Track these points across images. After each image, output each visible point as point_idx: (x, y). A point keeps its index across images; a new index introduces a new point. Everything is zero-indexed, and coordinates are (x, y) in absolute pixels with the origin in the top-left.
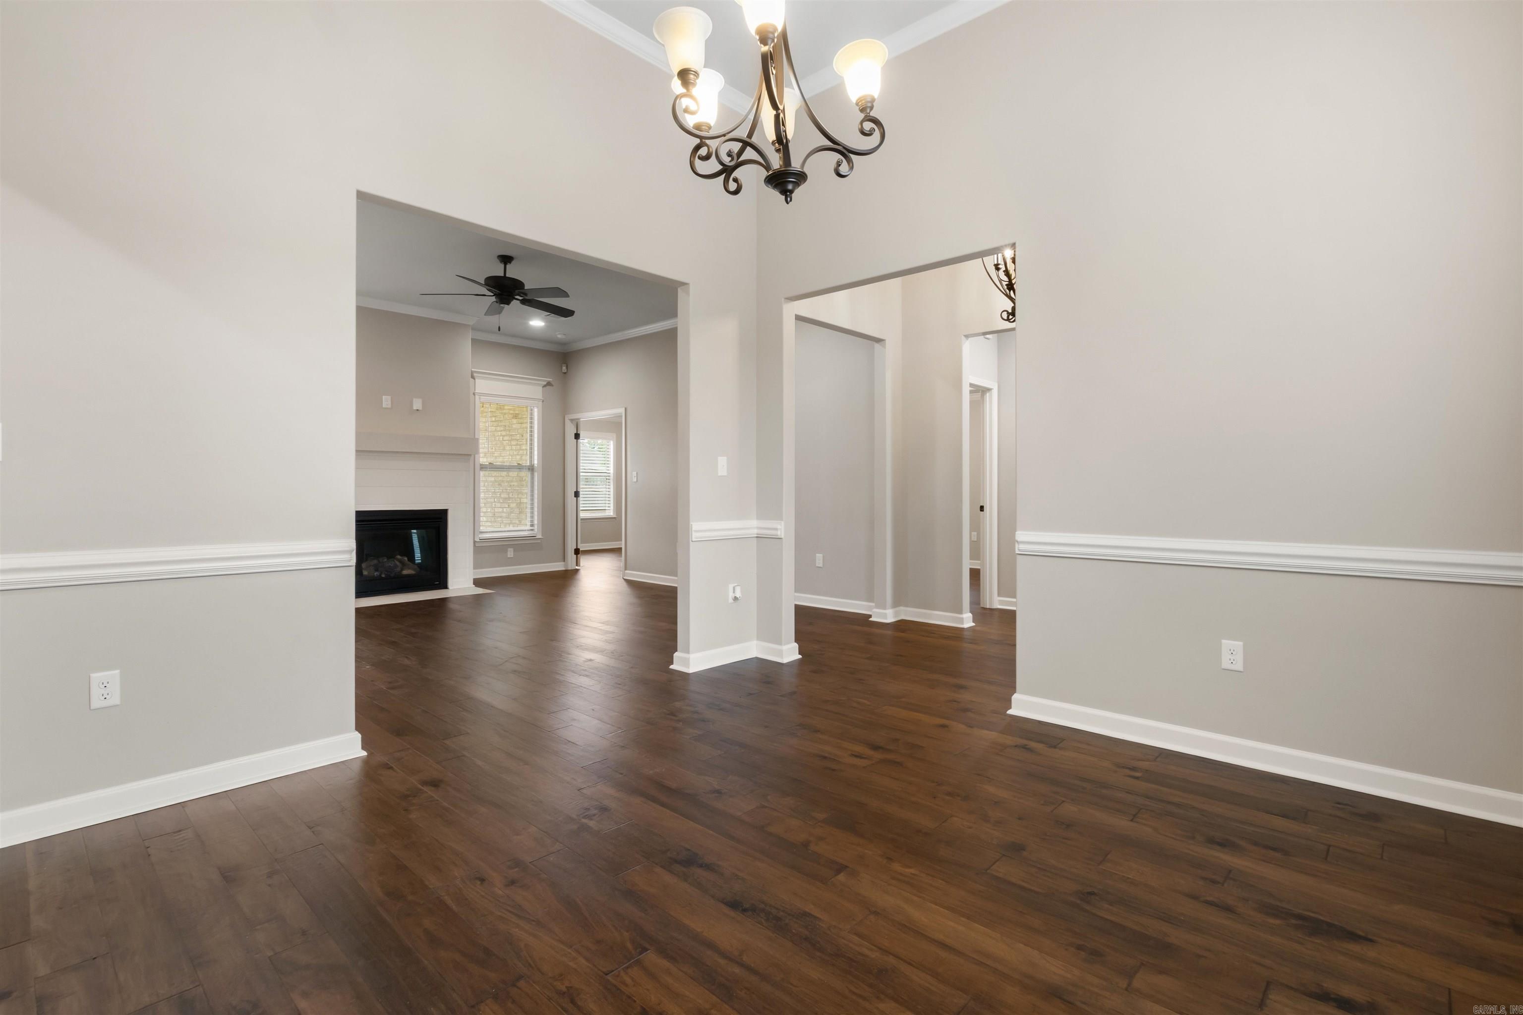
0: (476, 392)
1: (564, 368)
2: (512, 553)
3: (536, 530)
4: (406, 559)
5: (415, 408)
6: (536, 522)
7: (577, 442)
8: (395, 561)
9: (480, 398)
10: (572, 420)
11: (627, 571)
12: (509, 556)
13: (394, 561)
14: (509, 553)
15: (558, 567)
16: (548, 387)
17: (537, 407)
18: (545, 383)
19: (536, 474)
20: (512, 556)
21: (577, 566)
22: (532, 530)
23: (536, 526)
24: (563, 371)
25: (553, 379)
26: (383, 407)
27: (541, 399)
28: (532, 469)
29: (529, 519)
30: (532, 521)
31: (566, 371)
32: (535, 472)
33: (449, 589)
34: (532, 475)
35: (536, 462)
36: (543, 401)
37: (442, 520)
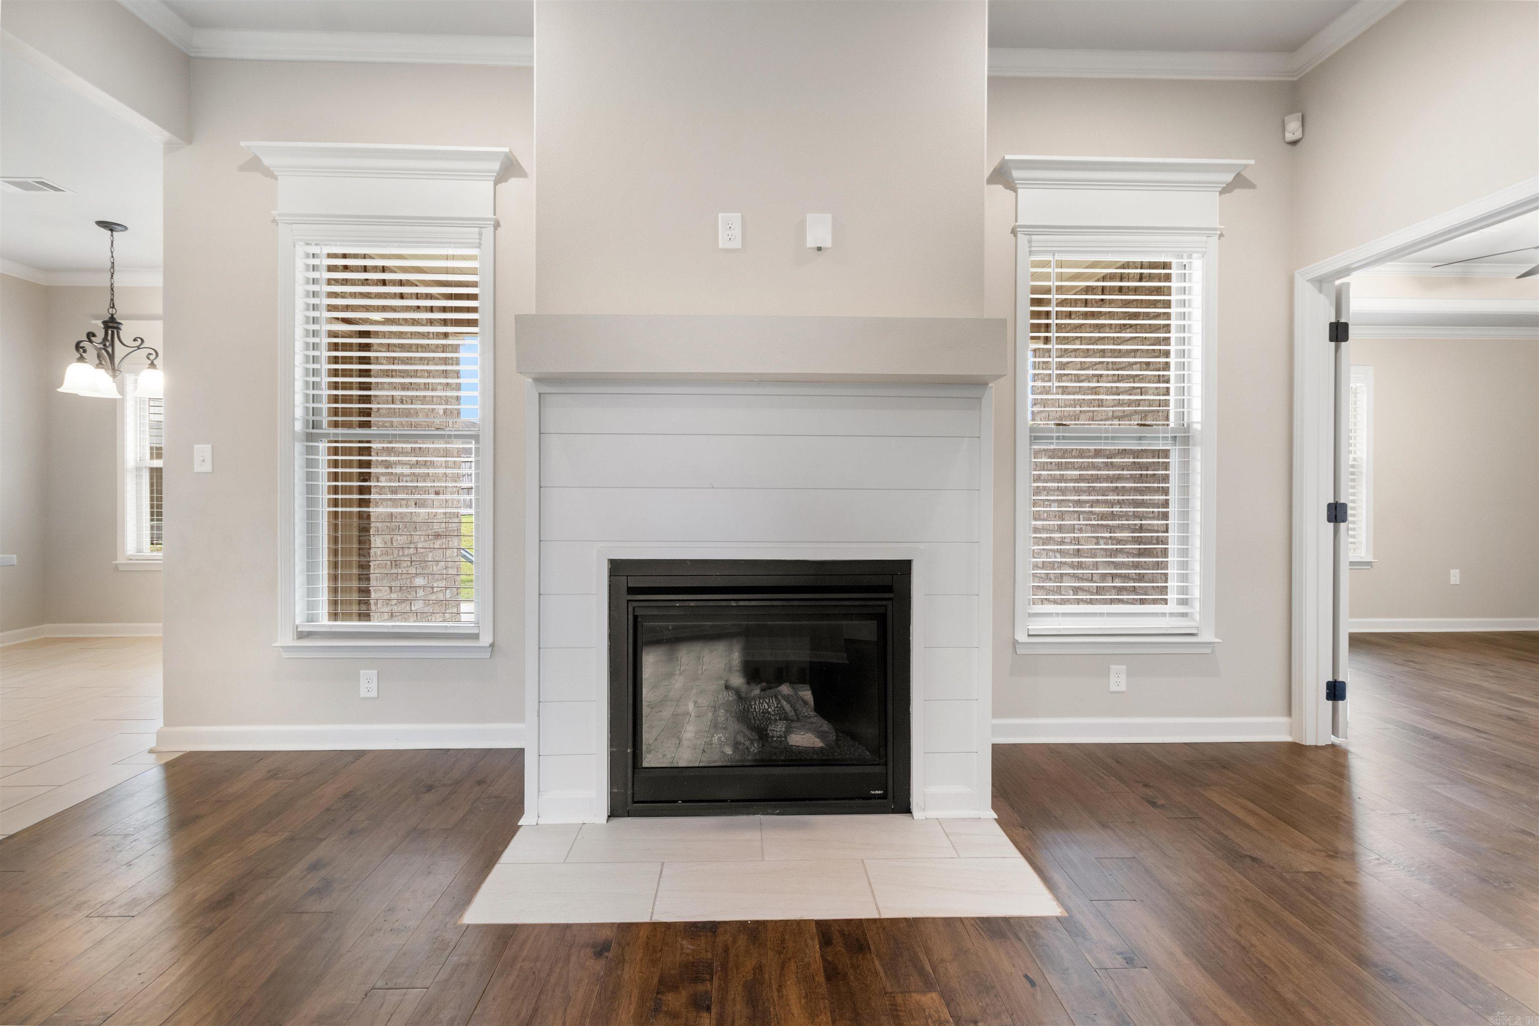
0: (1019, 223)
1: (1291, 127)
2: (1123, 679)
3: (1197, 617)
5: (811, 243)
6: (1197, 592)
7: (1337, 349)
9: (1030, 241)
10: (1320, 282)
12: (1113, 688)
14: (1113, 679)
15: (1269, 729)
16: (1237, 192)
17: (1204, 254)
18: (1229, 177)
19: (1197, 453)
20: (1123, 687)
21: (1335, 733)
22: (1184, 615)
23: (1197, 605)
24: (1289, 137)
25: (1252, 162)
26: (721, 246)
27: (1215, 229)
28: (1184, 438)
29: (1173, 584)
30: (1184, 590)
31: (1298, 135)
32: (1194, 445)
33: (912, 816)
34: (1185, 453)
35: (1196, 416)
36: (1221, 235)
37: (891, 595)
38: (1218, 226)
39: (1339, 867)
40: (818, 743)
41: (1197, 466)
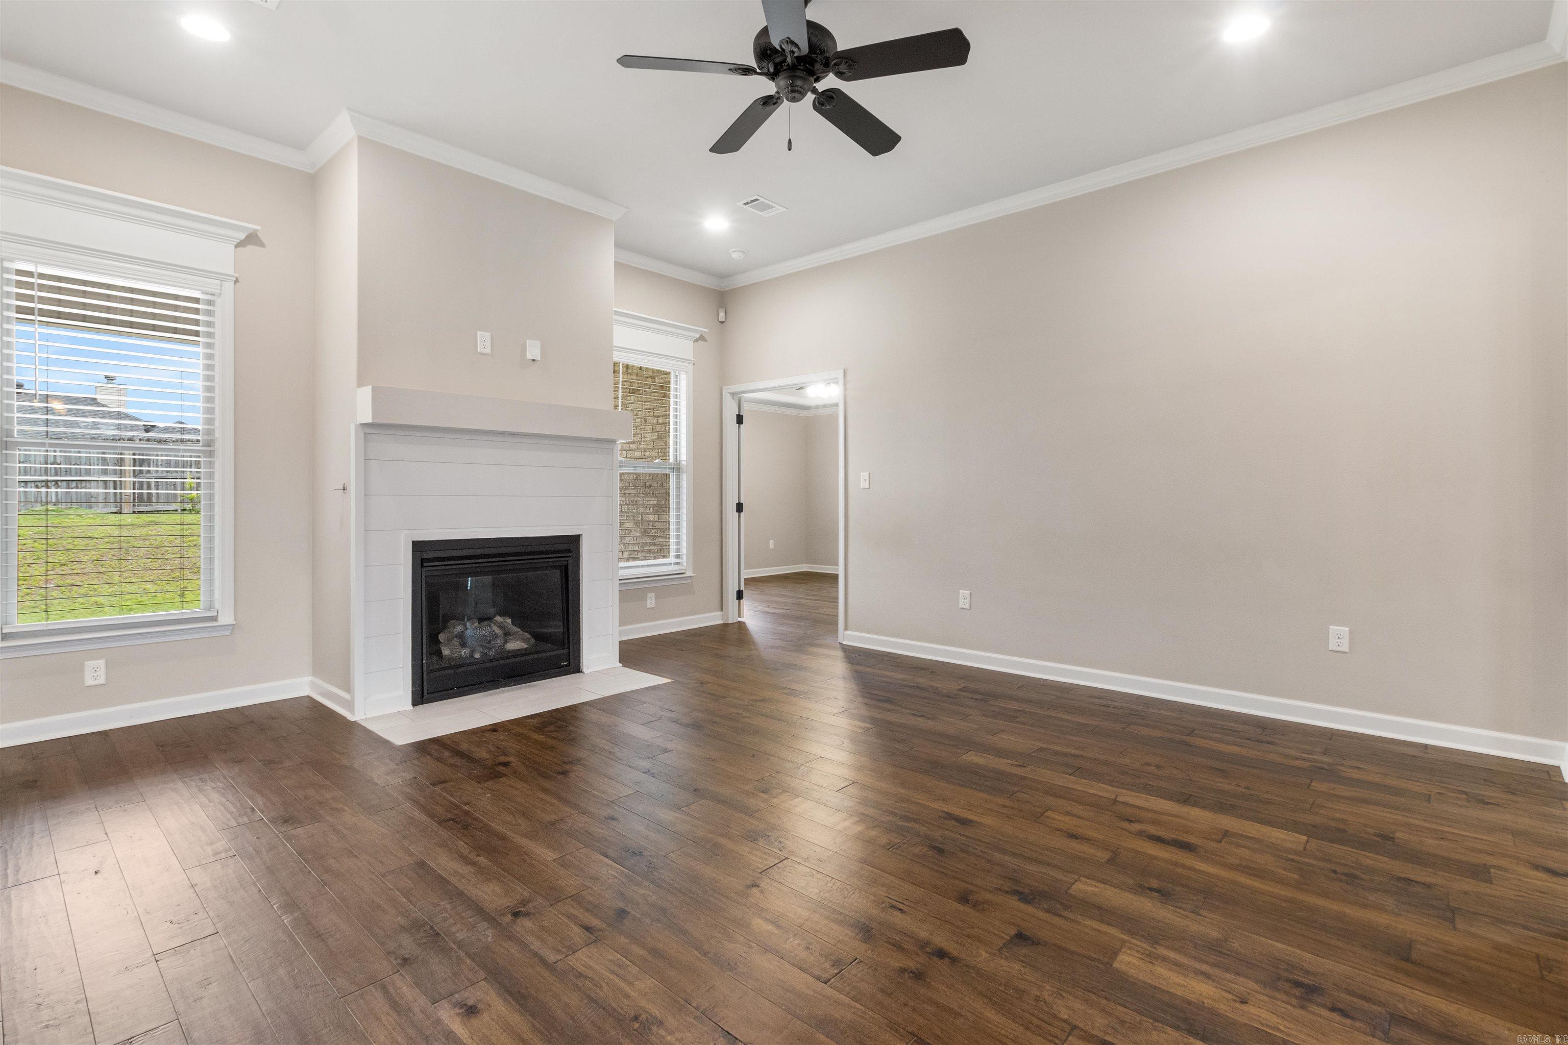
1: (722, 315)
2: (653, 601)
3: (685, 564)
4: (509, 621)
5: (529, 356)
6: (684, 551)
7: (739, 427)
8: (492, 625)
10: (733, 394)
11: (847, 632)
12: (649, 606)
13: (490, 626)
14: (649, 601)
15: (712, 619)
16: (700, 343)
17: (684, 372)
18: (697, 336)
19: (684, 477)
20: (653, 605)
21: (739, 617)
22: (678, 563)
23: (685, 558)
24: (720, 319)
25: (707, 331)
26: (479, 351)
27: (691, 361)
28: (677, 468)
29: (673, 547)
30: (678, 550)
31: (724, 320)
32: (682, 473)
33: (584, 673)
34: (678, 477)
35: (683, 457)
36: (694, 364)
37: (571, 554)
38: (692, 359)
39: (754, 652)
40: (525, 646)
41: (684, 484)
